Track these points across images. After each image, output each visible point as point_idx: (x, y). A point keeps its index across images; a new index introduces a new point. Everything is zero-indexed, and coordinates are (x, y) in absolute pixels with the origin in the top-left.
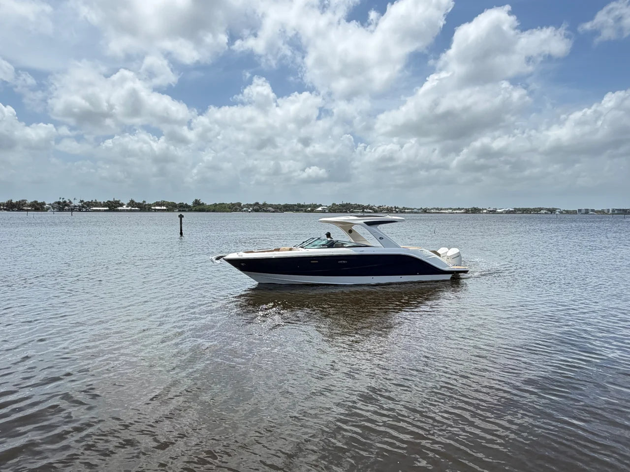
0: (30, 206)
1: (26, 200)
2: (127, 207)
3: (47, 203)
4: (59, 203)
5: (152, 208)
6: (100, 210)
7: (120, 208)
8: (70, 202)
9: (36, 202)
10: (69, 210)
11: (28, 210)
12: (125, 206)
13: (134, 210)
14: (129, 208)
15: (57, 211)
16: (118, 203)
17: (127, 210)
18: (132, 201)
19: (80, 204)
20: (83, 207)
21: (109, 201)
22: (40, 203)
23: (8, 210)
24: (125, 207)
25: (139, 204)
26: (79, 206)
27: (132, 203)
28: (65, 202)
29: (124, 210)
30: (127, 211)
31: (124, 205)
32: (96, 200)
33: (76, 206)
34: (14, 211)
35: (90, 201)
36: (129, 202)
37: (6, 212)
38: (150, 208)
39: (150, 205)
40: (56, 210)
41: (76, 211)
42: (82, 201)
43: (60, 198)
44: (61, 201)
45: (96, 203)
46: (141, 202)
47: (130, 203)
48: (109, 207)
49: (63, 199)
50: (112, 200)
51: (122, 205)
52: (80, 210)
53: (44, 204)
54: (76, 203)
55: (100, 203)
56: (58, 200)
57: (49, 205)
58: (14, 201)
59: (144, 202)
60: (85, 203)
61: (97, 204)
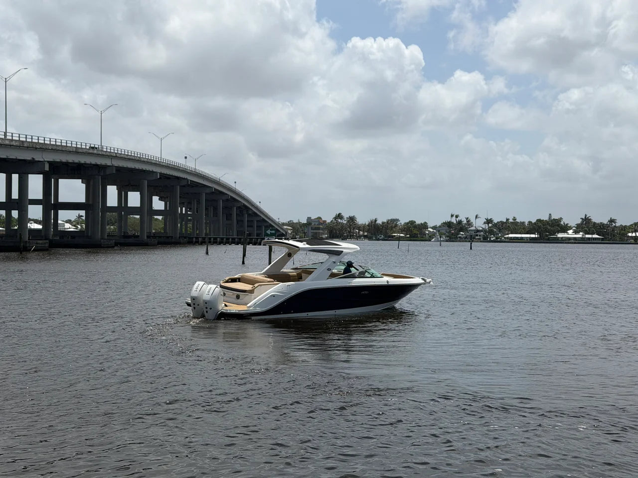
0: (402, 231)
1: (398, 220)
2: (576, 232)
3: (430, 224)
4: (449, 224)
5: (630, 234)
6: (522, 238)
7: (560, 235)
8: (469, 223)
9: (412, 222)
10: (464, 240)
11: (399, 239)
12: (570, 232)
13: (589, 238)
14: (580, 235)
15: (447, 241)
16: (559, 225)
17: (575, 239)
18: (586, 220)
19: (486, 227)
20: (491, 232)
21: (539, 221)
22: (419, 225)
23: (370, 239)
24: (570, 234)
25: (602, 226)
26: (484, 230)
27: (586, 225)
28: (460, 222)
29: (569, 239)
30: (576, 241)
31: (570, 228)
32: (514, 219)
33: (478, 231)
34: (378, 240)
35: (505, 221)
36: (579, 221)
37: (366, 241)
38: (625, 235)
39: (624, 229)
40: (444, 238)
41: (479, 241)
42: (489, 221)
43: (452, 216)
44: (454, 220)
45: (515, 223)
46: (605, 222)
47: (582, 223)
48: (539, 233)
49: (457, 217)
50: (545, 218)
51: (565, 229)
52: (485, 239)
53: (424, 226)
54: (479, 224)
55: (523, 223)
56: (448, 219)
57: (432, 228)
58: (379, 222)
59: (612, 221)
60: (495, 225)
61: (515, 226)
